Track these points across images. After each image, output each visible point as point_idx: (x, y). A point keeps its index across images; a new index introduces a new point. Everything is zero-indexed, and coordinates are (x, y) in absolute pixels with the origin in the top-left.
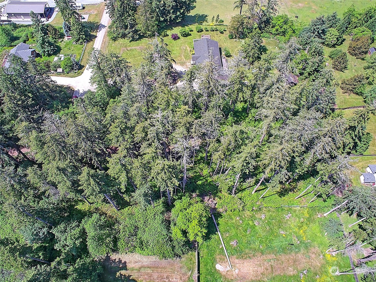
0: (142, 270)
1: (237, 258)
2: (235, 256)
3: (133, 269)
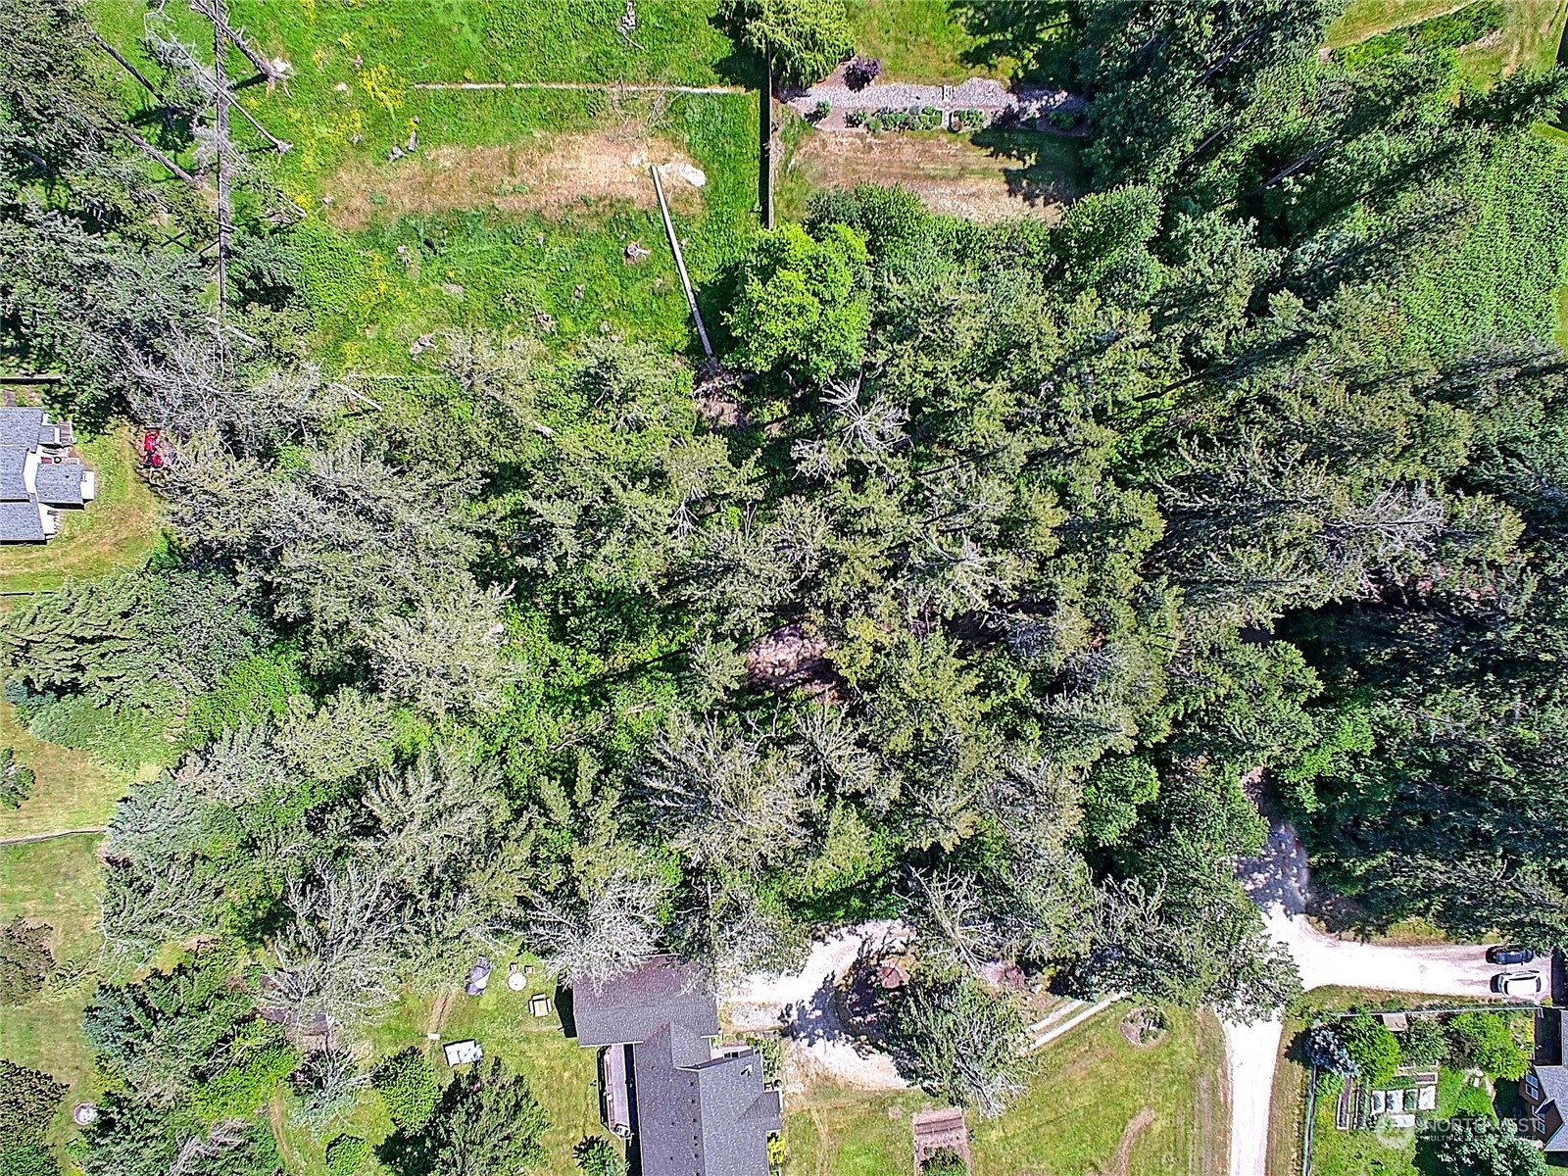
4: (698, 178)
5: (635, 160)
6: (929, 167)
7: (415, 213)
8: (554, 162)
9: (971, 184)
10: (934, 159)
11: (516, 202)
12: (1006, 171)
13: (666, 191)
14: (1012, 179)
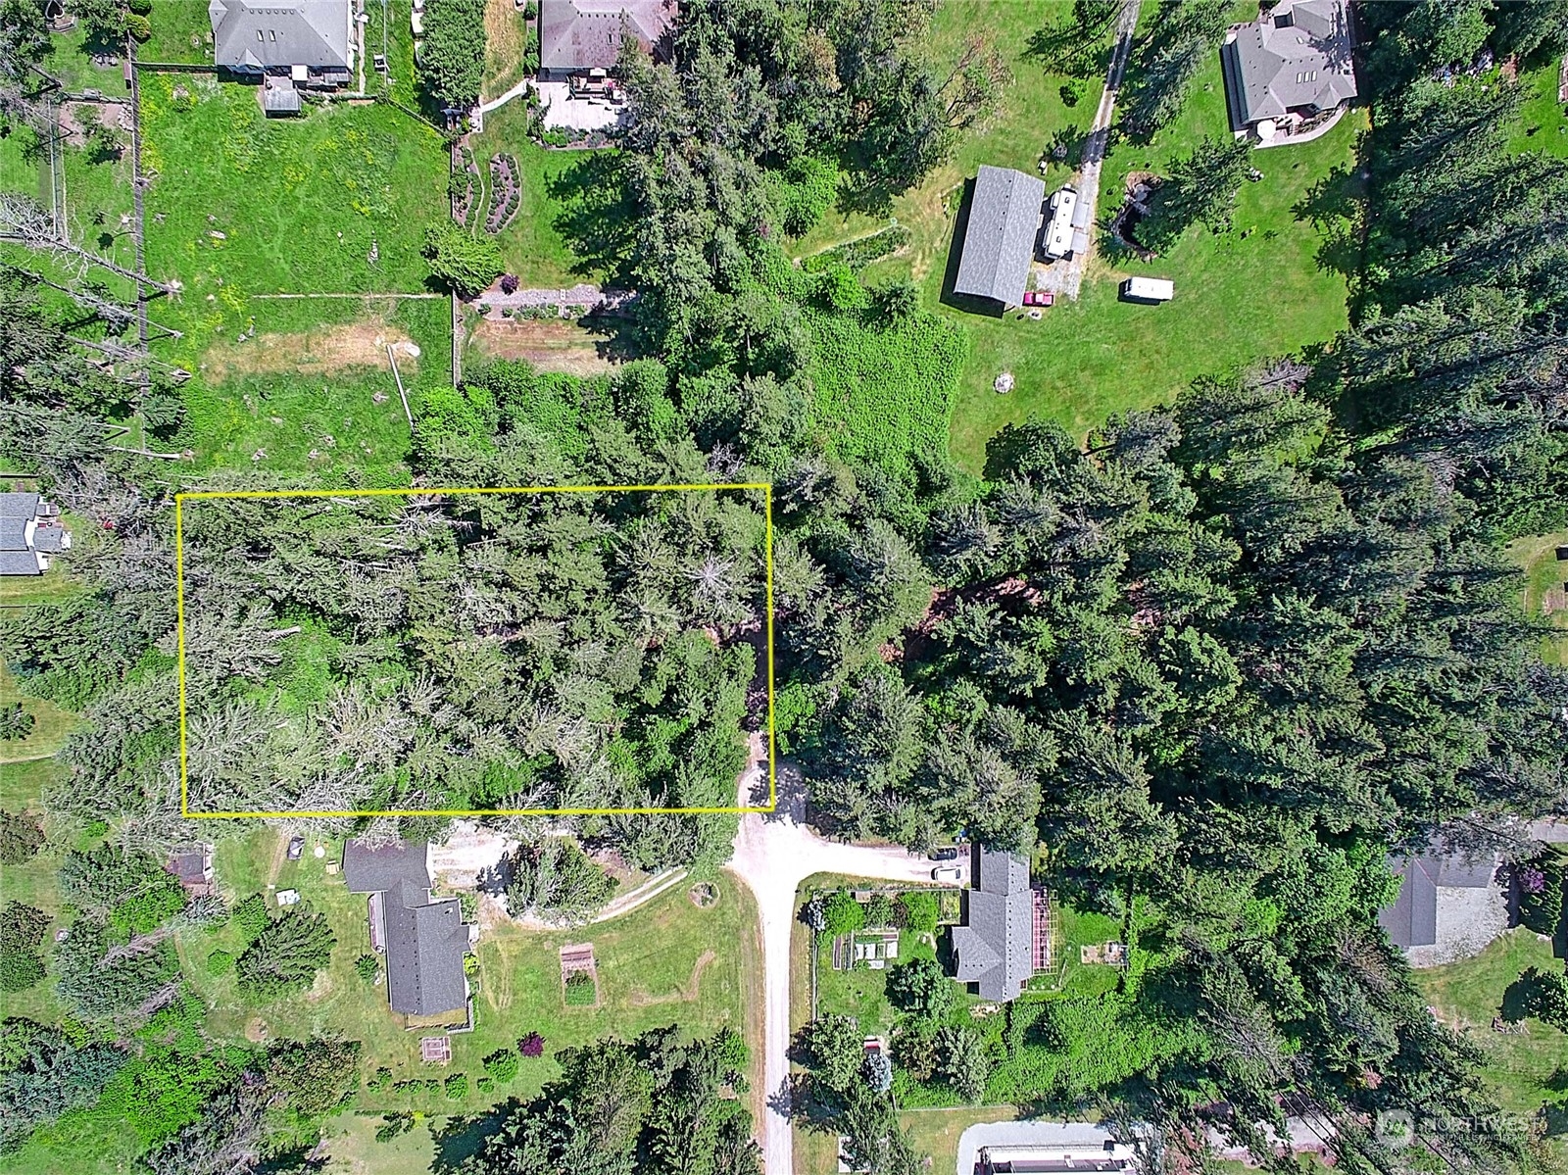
0: (564, 343)
1: (375, 366)
2: (380, 370)
3: (584, 345)
4: (416, 351)
5: (378, 342)
6: (550, 342)
7: (254, 375)
8: (331, 343)
9: (576, 352)
10: (554, 336)
11: (310, 368)
12: (597, 343)
13: (396, 361)
14: (601, 348)
